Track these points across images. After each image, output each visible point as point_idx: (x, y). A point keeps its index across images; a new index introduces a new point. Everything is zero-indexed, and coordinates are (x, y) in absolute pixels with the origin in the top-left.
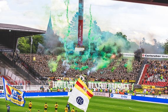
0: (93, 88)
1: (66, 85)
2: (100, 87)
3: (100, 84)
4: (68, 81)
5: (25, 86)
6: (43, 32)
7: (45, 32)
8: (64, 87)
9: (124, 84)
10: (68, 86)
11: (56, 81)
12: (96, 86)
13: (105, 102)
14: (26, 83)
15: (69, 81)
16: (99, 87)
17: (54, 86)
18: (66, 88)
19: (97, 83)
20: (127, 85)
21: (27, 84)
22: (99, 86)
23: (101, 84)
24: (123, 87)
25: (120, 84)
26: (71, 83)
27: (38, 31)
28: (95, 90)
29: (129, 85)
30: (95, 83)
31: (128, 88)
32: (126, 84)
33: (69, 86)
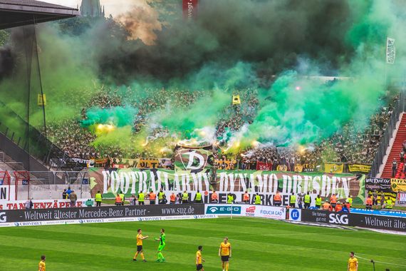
0: (232, 191)
1: (147, 182)
2: (256, 188)
3: (257, 180)
4: (152, 170)
5: (13, 187)
6: (70, 12)
7: (75, 13)
8: (140, 189)
9: (334, 179)
10: (153, 187)
11: (116, 169)
12: (244, 185)
13: (273, 238)
14: (17, 179)
15: (154, 171)
16: (253, 189)
17: (109, 187)
18: (146, 192)
19: (246, 175)
20: (344, 180)
21: (20, 182)
22: (253, 185)
23: (260, 177)
24: (329, 188)
25: (319, 178)
26: (163, 178)
27: (53, 11)
28: (239, 199)
29: (349, 179)
30: (241, 176)
31: (346, 189)
32: (339, 179)
33: (156, 185)
